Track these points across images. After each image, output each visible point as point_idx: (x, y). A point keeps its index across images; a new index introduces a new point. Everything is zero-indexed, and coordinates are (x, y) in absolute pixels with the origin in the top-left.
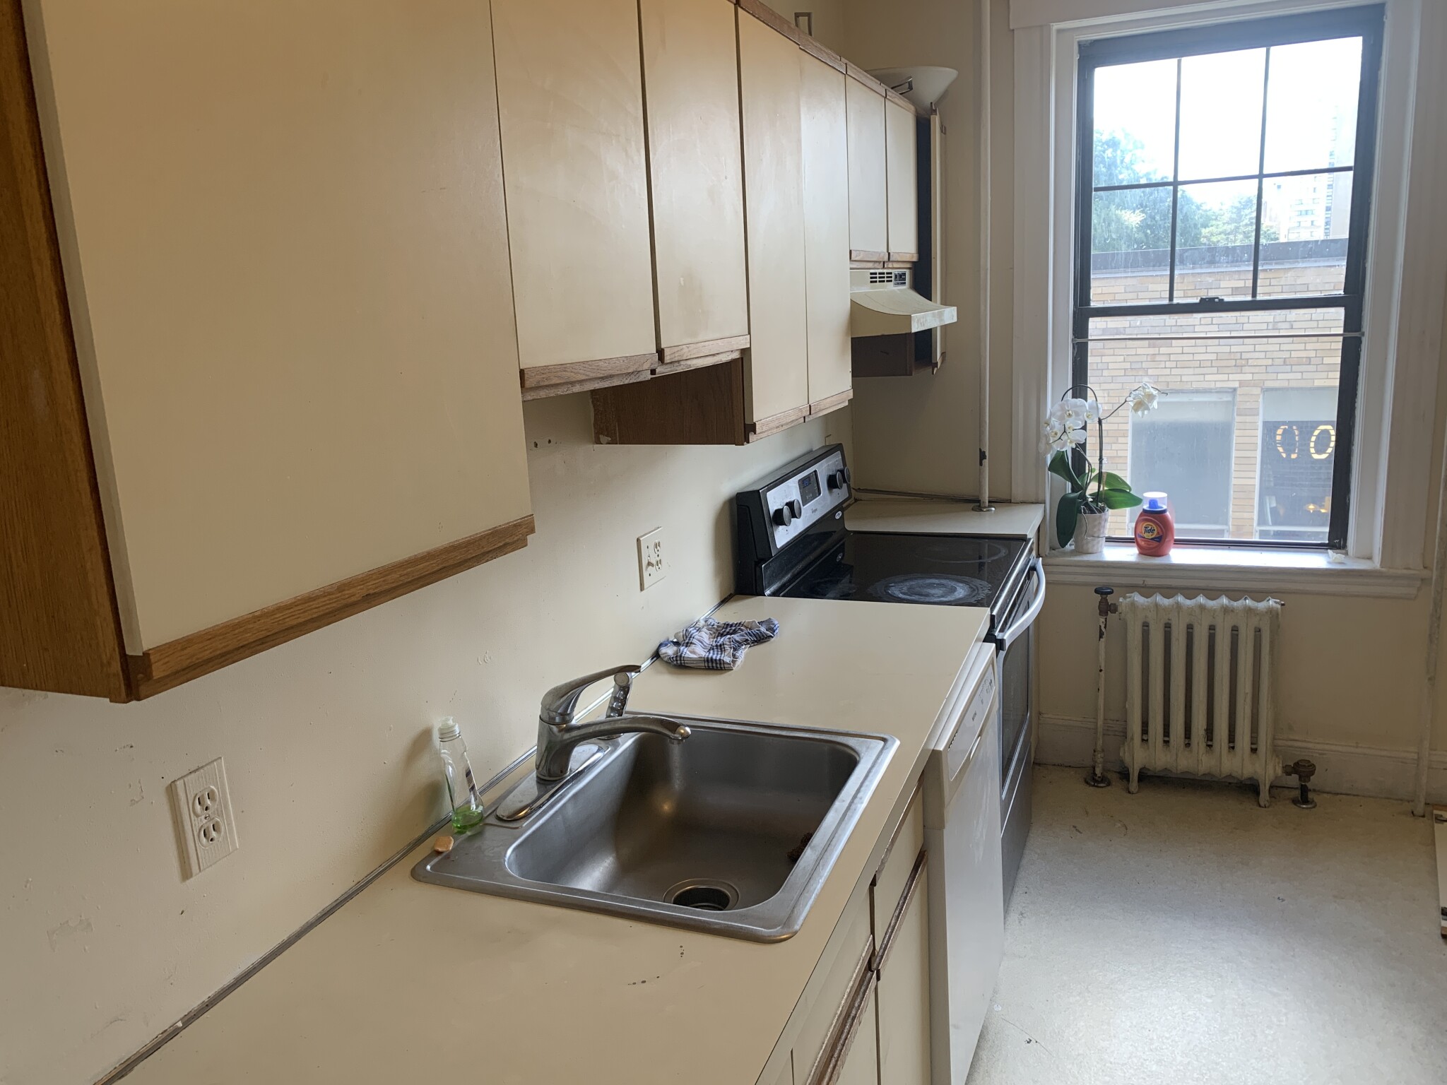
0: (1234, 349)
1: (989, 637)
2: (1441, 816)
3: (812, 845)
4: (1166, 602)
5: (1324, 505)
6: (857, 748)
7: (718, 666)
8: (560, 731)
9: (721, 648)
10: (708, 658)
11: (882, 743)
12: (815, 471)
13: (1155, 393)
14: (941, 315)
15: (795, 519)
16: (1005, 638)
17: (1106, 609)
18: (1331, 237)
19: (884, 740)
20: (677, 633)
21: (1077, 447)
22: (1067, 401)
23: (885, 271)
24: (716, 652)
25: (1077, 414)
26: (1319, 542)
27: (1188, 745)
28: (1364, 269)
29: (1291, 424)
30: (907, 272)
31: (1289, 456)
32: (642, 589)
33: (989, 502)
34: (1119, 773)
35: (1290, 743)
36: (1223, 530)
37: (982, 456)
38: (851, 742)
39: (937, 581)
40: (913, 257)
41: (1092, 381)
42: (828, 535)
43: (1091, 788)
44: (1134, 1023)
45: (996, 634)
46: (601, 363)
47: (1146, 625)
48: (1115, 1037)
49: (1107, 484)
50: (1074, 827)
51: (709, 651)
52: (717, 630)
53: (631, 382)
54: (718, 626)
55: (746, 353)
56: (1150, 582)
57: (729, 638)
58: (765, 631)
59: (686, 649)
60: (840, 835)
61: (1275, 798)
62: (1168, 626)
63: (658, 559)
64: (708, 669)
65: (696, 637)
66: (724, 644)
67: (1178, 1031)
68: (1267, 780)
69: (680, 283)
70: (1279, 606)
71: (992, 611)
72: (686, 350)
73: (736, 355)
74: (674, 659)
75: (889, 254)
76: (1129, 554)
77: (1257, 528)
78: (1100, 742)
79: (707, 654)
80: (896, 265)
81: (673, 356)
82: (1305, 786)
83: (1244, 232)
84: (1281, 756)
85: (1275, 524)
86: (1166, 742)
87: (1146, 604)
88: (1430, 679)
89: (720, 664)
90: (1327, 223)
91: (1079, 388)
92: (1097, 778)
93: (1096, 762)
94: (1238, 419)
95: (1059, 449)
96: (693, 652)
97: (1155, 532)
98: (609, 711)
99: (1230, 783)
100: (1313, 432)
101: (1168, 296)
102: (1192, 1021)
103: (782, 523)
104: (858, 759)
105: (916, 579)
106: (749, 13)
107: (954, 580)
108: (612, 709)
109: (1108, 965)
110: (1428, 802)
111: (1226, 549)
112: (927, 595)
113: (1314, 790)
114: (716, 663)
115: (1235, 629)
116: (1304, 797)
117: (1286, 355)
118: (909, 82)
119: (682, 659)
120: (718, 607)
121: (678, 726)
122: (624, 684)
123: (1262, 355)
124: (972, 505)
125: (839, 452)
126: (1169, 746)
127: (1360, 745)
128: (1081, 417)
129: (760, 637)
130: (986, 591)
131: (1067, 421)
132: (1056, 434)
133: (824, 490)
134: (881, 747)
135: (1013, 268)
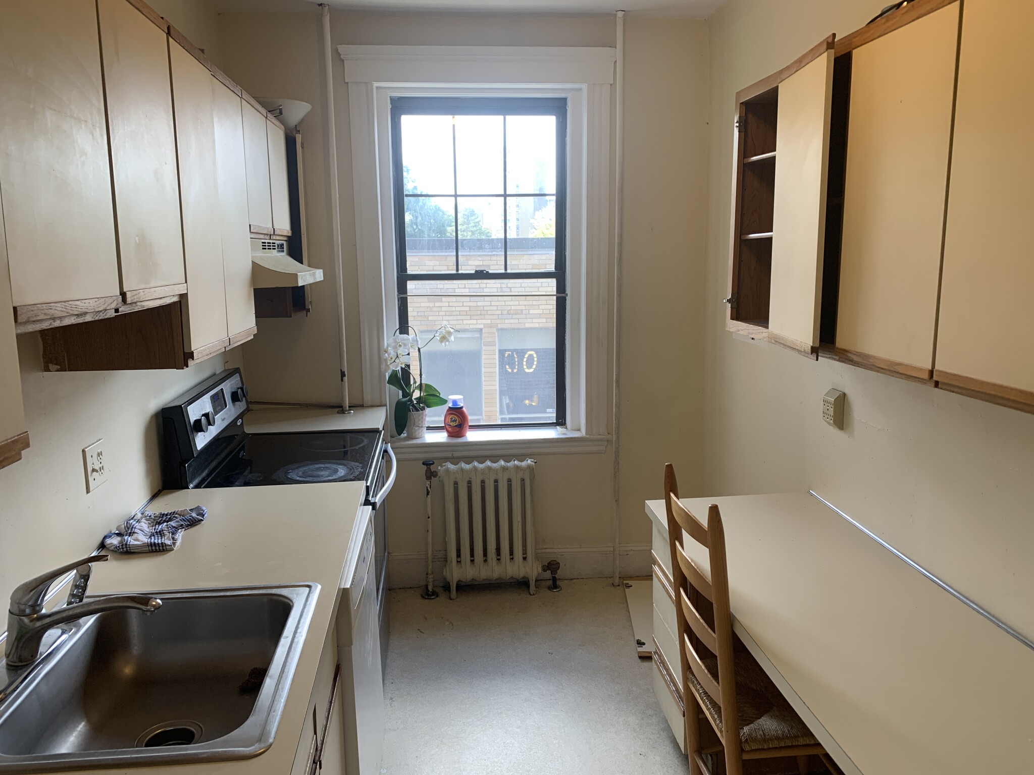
0: (479, 304)
1: (367, 502)
2: (628, 584)
3: (270, 674)
4: (468, 467)
5: (534, 401)
6: (289, 596)
7: (161, 548)
8: (31, 621)
9: (161, 533)
10: (151, 543)
11: (308, 589)
12: (222, 389)
13: (452, 330)
14: (314, 274)
15: (211, 426)
16: (376, 501)
17: (431, 475)
18: (520, 237)
19: (309, 587)
20: (119, 526)
21: (405, 367)
22: (398, 336)
23: (271, 241)
24: (156, 538)
25: (405, 345)
26: (551, 422)
27: (486, 561)
28: (565, 256)
29: (513, 351)
30: (285, 243)
31: (512, 371)
32: (88, 491)
33: (349, 407)
34: (443, 587)
35: (544, 551)
36: (480, 419)
37: (343, 374)
38: (284, 592)
39: (323, 466)
40: (289, 233)
41: (411, 322)
42: (232, 438)
43: (426, 600)
44: (475, 757)
45: (370, 499)
46: (78, 303)
47: (456, 483)
48: (464, 770)
49: (426, 391)
50: (419, 630)
51: (150, 537)
52: (154, 520)
53: (100, 318)
54: (155, 517)
55: (184, 297)
56: (456, 454)
57: (167, 525)
58: (196, 516)
59: (129, 538)
60: (290, 663)
61: (539, 588)
62: (469, 482)
63: (101, 466)
64: (152, 551)
65: (138, 527)
66: (163, 531)
67: (503, 756)
68: (534, 577)
69: (136, 241)
70: (534, 464)
71: (367, 484)
72: (142, 294)
73: (176, 299)
74: (120, 547)
75: (274, 229)
76: (441, 437)
77: (499, 416)
78: (430, 567)
79: (149, 540)
80: (278, 238)
81: (132, 298)
82: (555, 577)
83: (472, 231)
84: (540, 560)
85: (509, 413)
86: (472, 561)
87: (455, 469)
88: (616, 501)
89: (163, 546)
90: (518, 228)
91: (404, 328)
92: (430, 593)
93: (428, 582)
94: (484, 348)
95: (394, 369)
96: (137, 540)
97: (457, 421)
98: (71, 597)
99: (511, 583)
100: (525, 355)
101: (455, 269)
102: (510, 747)
103: (201, 430)
104: (291, 604)
105: (307, 465)
106: (176, 42)
107: (334, 463)
108: (72, 595)
109: (453, 722)
110: (620, 576)
111: (499, 430)
112: (318, 476)
113: (559, 579)
114: (159, 546)
115: (509, 481)
116: (554, 585)
117: (509, 308)
118: (280, 109)
119: (128, 546)
120: (150, 501)
121: (149, 599)
122: (84, 573)
123: (495, 308)
124: (337, 410)
125: (238, 374)
126: (474, 563)
127: (582, 546)
128: (407, 347)
129: (193, 521)
130: (360, 470)
131: (399, 349)
132: (392, 358)
133: (229, 404)
134: (308, 592)
135: (355, 245)
